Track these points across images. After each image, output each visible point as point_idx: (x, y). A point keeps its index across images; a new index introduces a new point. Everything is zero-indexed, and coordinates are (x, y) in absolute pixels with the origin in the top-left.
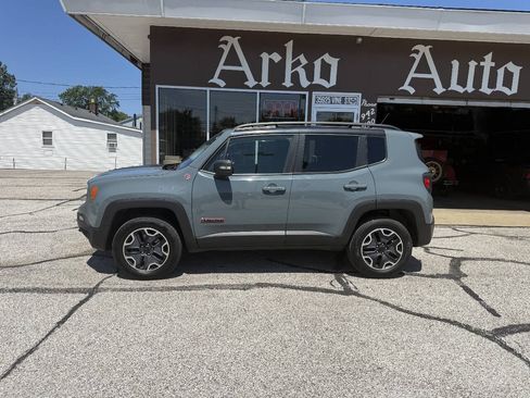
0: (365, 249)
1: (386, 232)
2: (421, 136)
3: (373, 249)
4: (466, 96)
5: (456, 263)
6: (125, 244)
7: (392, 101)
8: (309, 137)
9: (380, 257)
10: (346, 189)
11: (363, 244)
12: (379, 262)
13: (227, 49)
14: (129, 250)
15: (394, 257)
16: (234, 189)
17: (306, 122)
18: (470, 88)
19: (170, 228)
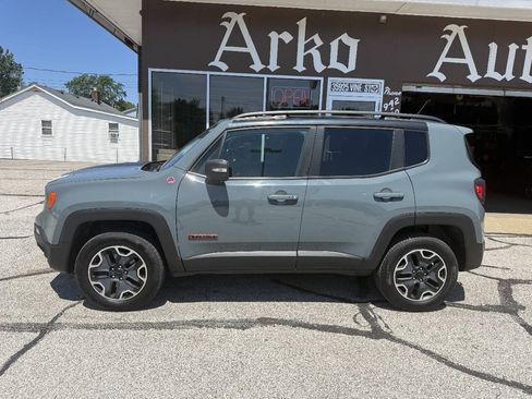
0: (399, 275)
1: (426, 254)
2: (470, 131)
3: (408, 275)
4: (504, 85)
5: (506, 286)
6: (91, 266)
7: (419, 90)
8: (329, 131)
9: (417, 285)
10: (376, 198)
11: (397, 269)
12: (415, 291)
13: (230, 27)
14: (96, 274)
15: (434, 284)
16: (232, 197)
17: (320, 111)
18: (509, 76)
19: (149, 246)
